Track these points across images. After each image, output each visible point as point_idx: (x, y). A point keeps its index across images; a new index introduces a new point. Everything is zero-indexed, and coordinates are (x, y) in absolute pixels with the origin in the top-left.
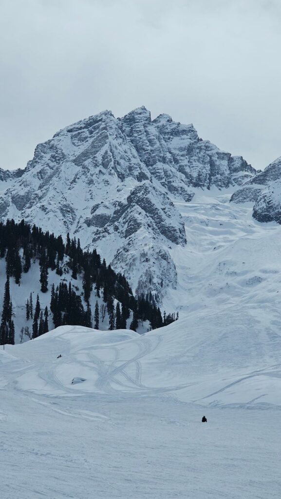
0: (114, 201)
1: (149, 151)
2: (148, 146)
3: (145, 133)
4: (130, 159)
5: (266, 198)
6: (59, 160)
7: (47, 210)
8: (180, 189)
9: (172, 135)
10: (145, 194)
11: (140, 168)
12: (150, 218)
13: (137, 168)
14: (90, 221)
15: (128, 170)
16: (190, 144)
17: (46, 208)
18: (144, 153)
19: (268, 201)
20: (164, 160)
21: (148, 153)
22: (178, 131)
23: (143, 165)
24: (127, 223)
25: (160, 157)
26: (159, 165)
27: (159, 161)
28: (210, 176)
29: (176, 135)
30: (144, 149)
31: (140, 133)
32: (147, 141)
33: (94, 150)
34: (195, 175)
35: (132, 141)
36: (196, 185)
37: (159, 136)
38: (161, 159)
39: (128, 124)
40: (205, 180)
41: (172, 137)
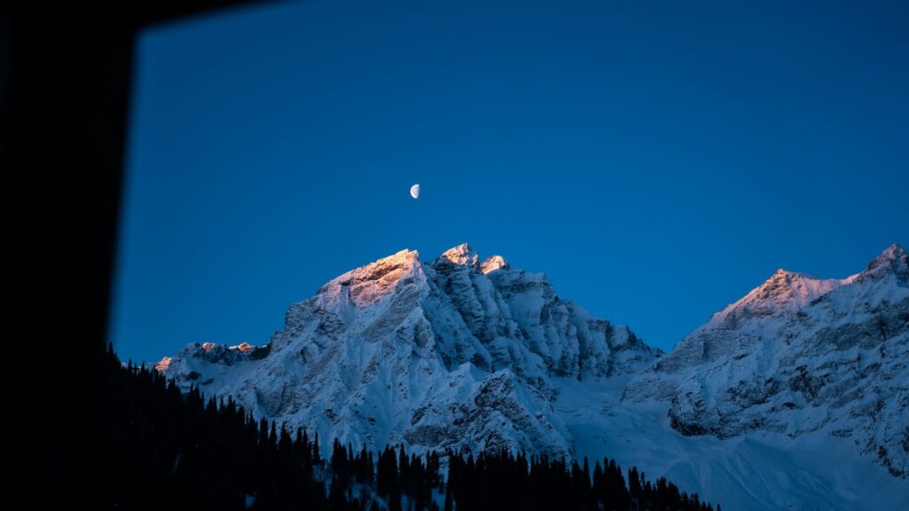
0: (449, 402)
1: (482, 318)
2: (480, 310)
3: (473, 289)
4: (456, 332)
5: (691, 396)
6: (332, 332)
7: (336, 418)
8: (537, 381)
9: (512, 290)
10: (507, 391)
11: (475, 347)
12: (520, 431)
13: (469, 347)
14: (412, 436)
15: (455, 350)
16: (545, 306)
17: (335, 415)
18: (474, 320)
19: (696, 401)
20: (506, 332)
21: (480, 321)
22: (522, 285)
23: (476, 340)
24: (483, 440)
25: (501, 327)
26: (500, 342)
27: (500, 334)
28: (581, 358)
29: (519, 291)
30: (473, 315)
31: (464, 289)
32: (477, 302)
33: (396, 316)
34: (557, 357)
35: (454, 301)
36: (561, 373)
37: (495, 293)
38: (502, 331)
39: (442, 273)
40: (573, 365)
41: (512, 294)
